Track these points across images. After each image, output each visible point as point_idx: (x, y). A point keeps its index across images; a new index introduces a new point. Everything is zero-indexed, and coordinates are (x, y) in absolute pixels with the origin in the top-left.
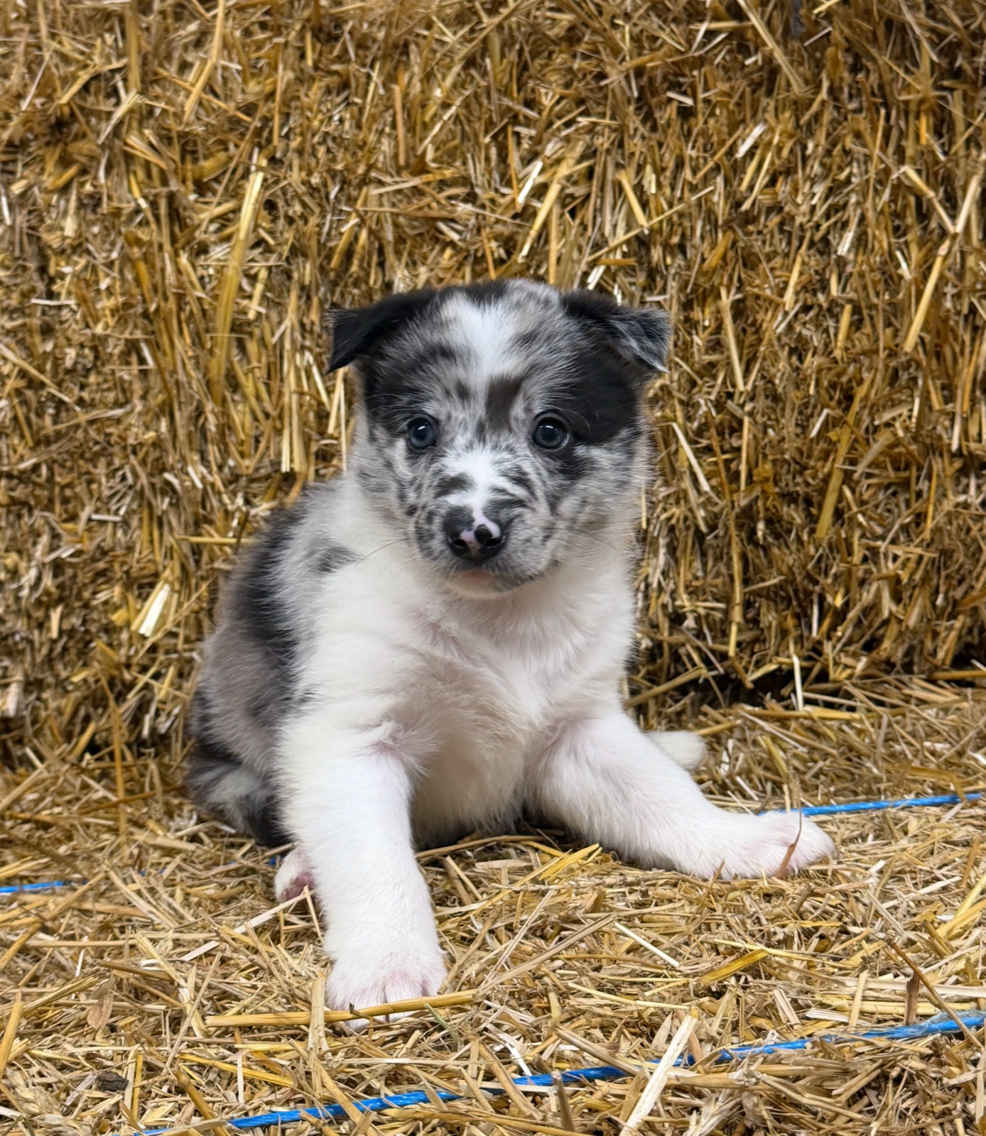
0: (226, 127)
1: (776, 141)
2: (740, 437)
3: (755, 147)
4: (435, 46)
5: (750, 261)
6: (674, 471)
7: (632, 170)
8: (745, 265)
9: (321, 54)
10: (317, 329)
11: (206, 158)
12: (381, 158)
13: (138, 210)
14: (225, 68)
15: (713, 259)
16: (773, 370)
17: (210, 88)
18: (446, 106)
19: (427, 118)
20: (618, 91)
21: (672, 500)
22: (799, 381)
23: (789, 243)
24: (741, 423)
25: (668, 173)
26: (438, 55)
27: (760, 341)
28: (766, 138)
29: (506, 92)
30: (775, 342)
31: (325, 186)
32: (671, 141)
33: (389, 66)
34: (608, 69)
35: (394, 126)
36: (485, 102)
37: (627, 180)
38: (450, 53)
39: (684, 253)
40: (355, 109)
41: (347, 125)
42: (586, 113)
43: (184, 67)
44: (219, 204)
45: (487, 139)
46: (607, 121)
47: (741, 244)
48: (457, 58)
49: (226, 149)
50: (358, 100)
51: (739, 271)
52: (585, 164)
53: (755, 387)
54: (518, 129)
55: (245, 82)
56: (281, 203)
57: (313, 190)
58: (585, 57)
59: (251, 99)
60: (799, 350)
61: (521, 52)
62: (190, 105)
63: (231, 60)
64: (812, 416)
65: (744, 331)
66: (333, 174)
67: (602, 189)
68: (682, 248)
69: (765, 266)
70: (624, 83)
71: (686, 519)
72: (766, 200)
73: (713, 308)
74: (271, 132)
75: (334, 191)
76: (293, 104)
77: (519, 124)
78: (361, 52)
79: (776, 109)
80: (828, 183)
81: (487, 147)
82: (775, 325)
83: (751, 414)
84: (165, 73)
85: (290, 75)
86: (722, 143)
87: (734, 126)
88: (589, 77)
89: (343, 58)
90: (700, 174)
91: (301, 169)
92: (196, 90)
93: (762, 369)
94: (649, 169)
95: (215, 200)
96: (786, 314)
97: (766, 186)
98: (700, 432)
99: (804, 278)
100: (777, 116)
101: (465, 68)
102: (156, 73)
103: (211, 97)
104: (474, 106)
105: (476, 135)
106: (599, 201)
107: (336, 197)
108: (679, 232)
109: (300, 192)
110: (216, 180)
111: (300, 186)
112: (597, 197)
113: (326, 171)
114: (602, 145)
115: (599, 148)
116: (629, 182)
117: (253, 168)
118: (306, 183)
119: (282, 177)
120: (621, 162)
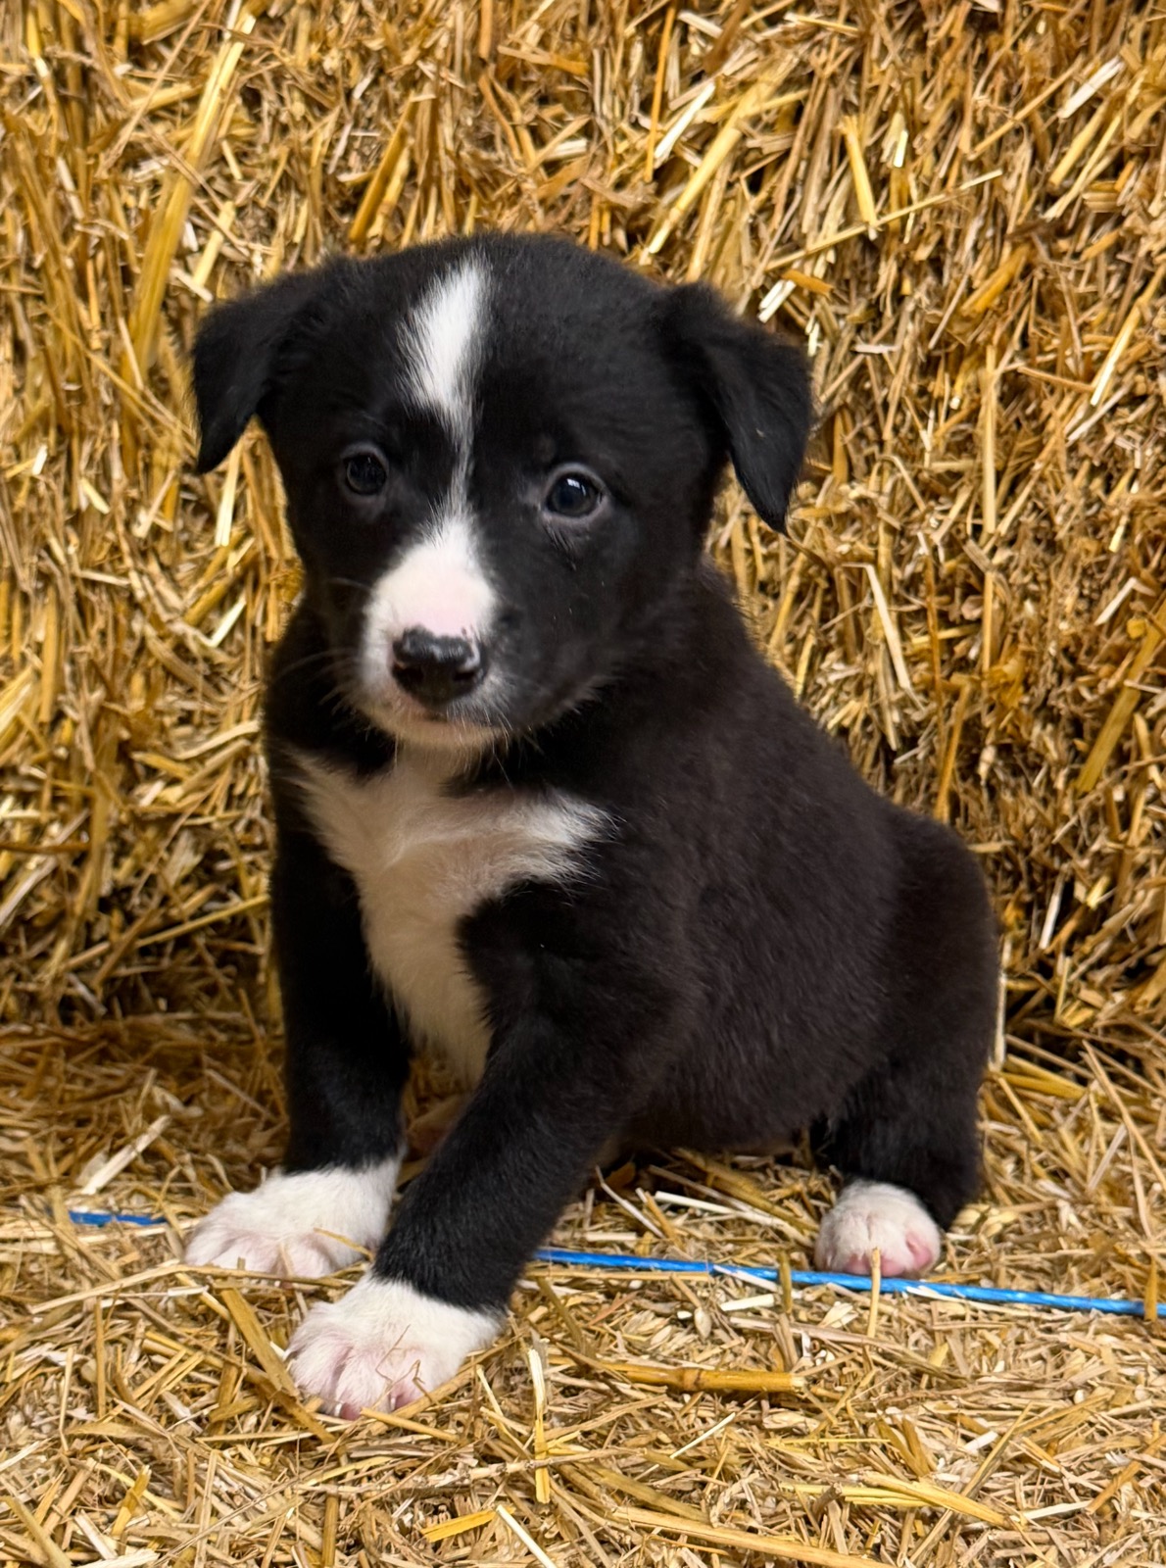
1: (1130, 99)
2: (980, 604)
3: (1096, 99)
5: (1048, 305)
6: (860, 641)
7: (870, 118)
8: (1041, 307)
12: (444, 41)
13: (32, 80)
15: (988, 292)
16: (1055, 500)
21: (850, 687)
22: (1096, 527)
23: (1124, 281)
24: (981, 578)
25: (929, 134)
27: (1040, 447)
28: (1117, 89)
30: (1063, 457)
31: (348, 76)
32: (949, 69)
37: (858, 136)
39: (939, 273)
44: (168, 84)
45: (631, 29)
46: (839, 24)
47: (1038, 275)
51: (1029, 319)
52: (791, 97)
53: (1016, 525)
54: (686, 16)
56: (269, 97)
57: (329, 79)
60: (1109, 469)
64: (1108, 584)
65: (1016, 425)
66: (365, 55)
68: (936, 264)
69: (1071, 319)
71: (867, 721)
72: (1096, 202)
73: (971, 378)
75: (361, 85)
77: (692, 10)
79: (1146, 36)
81: (628, 45)
82: (1068, 424)
83: (1004, 569)
86: (1037, 87)
87: (1065, 56)
90: (990, 139)
91: (311, 39)
93: (1035, 494)
94: (898, 119)
95: (161, 75)
96: (1092, 410)
97: (1102, 176)
98: (913, 583)
99: (1139, 349)
100: (1144, 49)
105: (613, 19)
106: (803, 166)
107: (363, 96)
108: (934, 239)
109: (302, 83)
110: (168, 42)
111: (305, 70)
112: (801, 159)
113: (353, 49)
114: (824, 66)
115: (818, 72)
116: (860, 140)
117: (227, 36)
118: (315, 66)
119: (277, 51)
120: (855, 100)
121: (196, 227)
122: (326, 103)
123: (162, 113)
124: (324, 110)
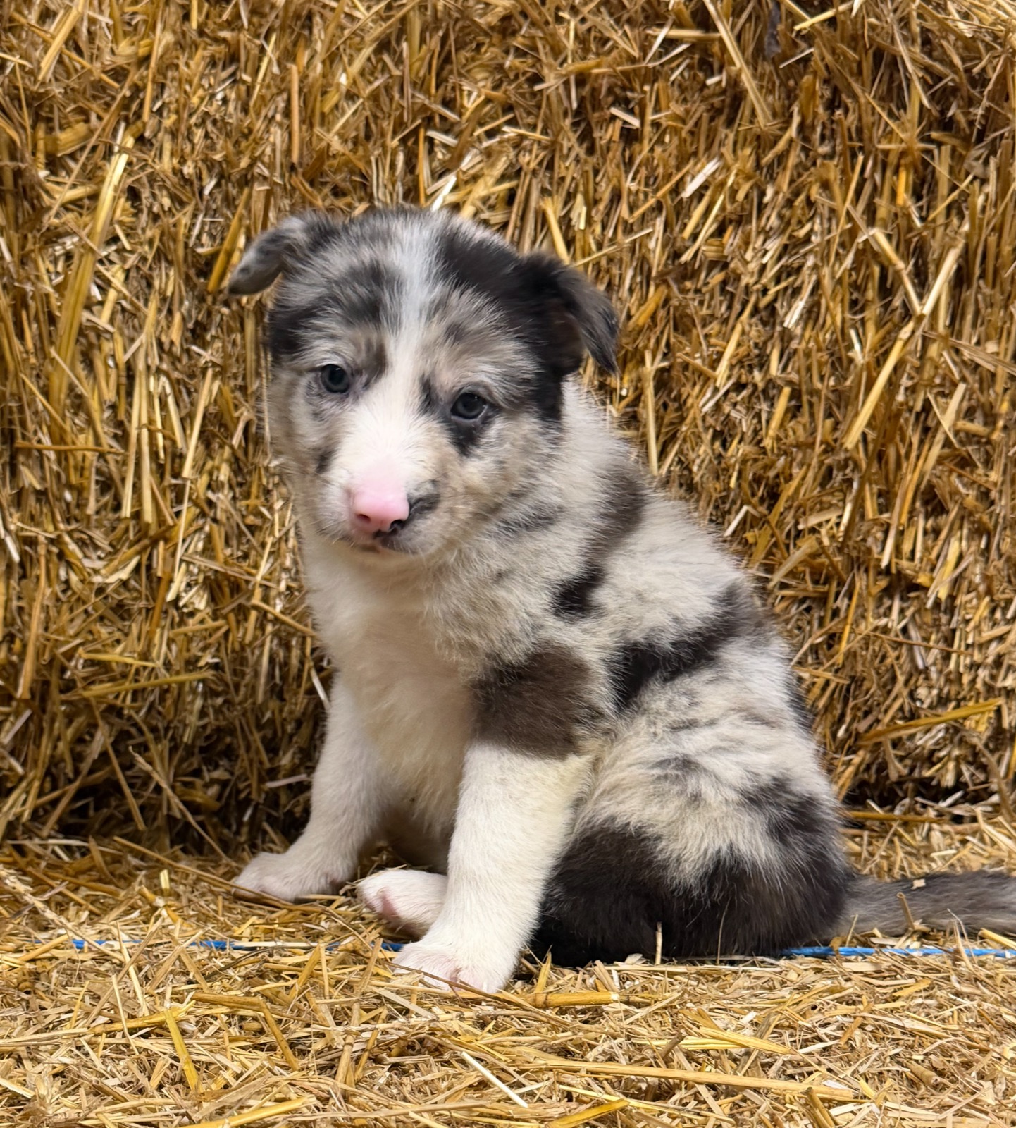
0: (89, 92)
1: (730, 182)
3: (704, 187)
4: (344, 21)
5: (682, 324)
7: (559, 199)
8: (676, 328)
9: (207, 16)
10: (177, 350)
11: (62, 128)
12: (268, 151)
14: (92, 21)
15: (641, 317)
16: (692, 455)
17: (72, 41)
18: (351, 96)
19: (327, 109)
20: (554, 99)
22: (720, 470)
23: (730, 307)
25: (601, 207)
26: (346, 33)
27: (682, 419)
28: (720, 178)
29: (421, 85)
30: (700, 423)
31: (200, 179)
32: (610, 168)
33: (287, 41)
34: (546, 71)
35: (287, 113)
36: (397, 96)
37: (553, 210)
38: (360, 33)
40: (243, 88)
41: (231, 107)
42: (513, 123)
43: (47, 15)
44: (74, 186)
45: (396, 142)
46: (537, 135)
47: (675, 302)
48: (368, 39)
49: (87, 121)
50: (247, 78)
51: (669, 334)
52: (507, 185)
53: (669, 472)
54: (431, 133)
55: (116, 41)
56: (145, 194)
57: (187, 181)
58: (520, 53)
59: (121, 61)
60: (723, 436)
61: (444, 40)
62: (48, 63)
63: (101, 12)
64: (729, 512)
65: (665, 406)
66: (211, 166)
67: (523, 217)
69: (699, 331)
70: (561, 90)
72: (710, 252)
73: (634, 375)
74: (141, 105)
75: (210, 185)
76: (170, 74)
77: (435, 129)
78: (255, 20)
79: (735, 143)
80: (784, 240)
81: (394, 153)
82: (702, 403)
84: (23, 20)
85: (169, 38)
86: (668, 177)
87: (682, 160)
88: (522, 79)
89: (233, 23)
90: (638, 213)
91: (172, 155)
92: (57, 44)
93: (680, 451)
94: (580, 198)
95: (70, 181)
96: (716, 390)
97: (712, 236)
99: (742, 350)
100: (735, 151)
101: (378, 51)
102: (11, 20)
103: (74, 55)
104: (384, 99)
105: (383, 135)
106: (517, 233)
107: (211, 193)
108: (606, 280)
109: (168, 184)
110: (72, 156)
111: (171, 175)
112: (515, 227)
113: (202, 160)
114: (528, 164)
115: (525, 167)
116: (555, 213)
117: (116, 149)
118: (177, 172)
119: (150, 162)
120: (549, 187)
121: (99, 287)
122: (185, 199)
123: (70, 206)
124: (182, 204)
